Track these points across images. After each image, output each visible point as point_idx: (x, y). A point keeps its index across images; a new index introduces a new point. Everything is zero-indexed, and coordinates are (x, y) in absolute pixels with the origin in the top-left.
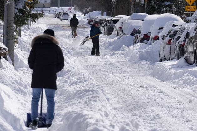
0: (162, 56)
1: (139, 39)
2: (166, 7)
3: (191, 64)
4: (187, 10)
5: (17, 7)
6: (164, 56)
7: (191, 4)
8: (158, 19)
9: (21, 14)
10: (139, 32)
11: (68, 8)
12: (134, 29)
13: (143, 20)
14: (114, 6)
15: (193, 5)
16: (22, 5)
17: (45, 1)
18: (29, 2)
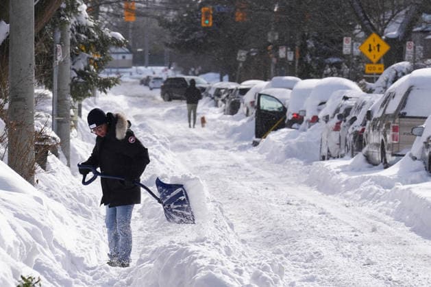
0: (325, 152)
3: (377, 165)
4: (367, 71)
5: (75, 67)
6: (329, 151)
7: (375, 61)
8: (319, 87)
9: (81, 80)
11: (162, 68)
13: (291, 89)
14: (241, 65)
15: (379, 62)
16: (83, 63)
17: (124, 57)
18: (96, 58)
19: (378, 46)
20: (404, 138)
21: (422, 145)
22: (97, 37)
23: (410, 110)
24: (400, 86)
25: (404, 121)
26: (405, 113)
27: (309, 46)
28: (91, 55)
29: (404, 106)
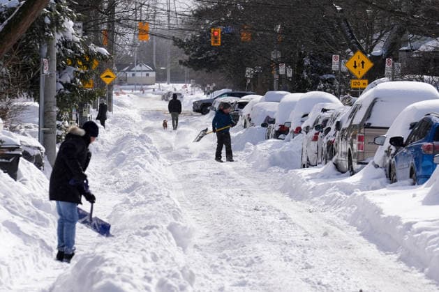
0: (305, 160)
1: (273, 132)
2: (324, 81)
3: (343, 173)
4: (353, 86)
5: (62, 80)
6: (308, 160)
7: (360, 77)
8: (302, 100)
9: (67, 92)
10: (273, 122)
11: (183, 85)
12: (268, 117)
13: (279, 102)
14: (249, 82)
15: (363, 78)
16: (70, 76)
17: (147, 75)
18: (82, 71)
19: (363, 63)
20: (368, 147)
21: (384, 153)
22: (83, 52)
23: (374, 121)
24: (367, 97)
25: (368, 131)
26: (370, 124)
27: (305, 64)
28: (78, 69)
29: (369, 117)
